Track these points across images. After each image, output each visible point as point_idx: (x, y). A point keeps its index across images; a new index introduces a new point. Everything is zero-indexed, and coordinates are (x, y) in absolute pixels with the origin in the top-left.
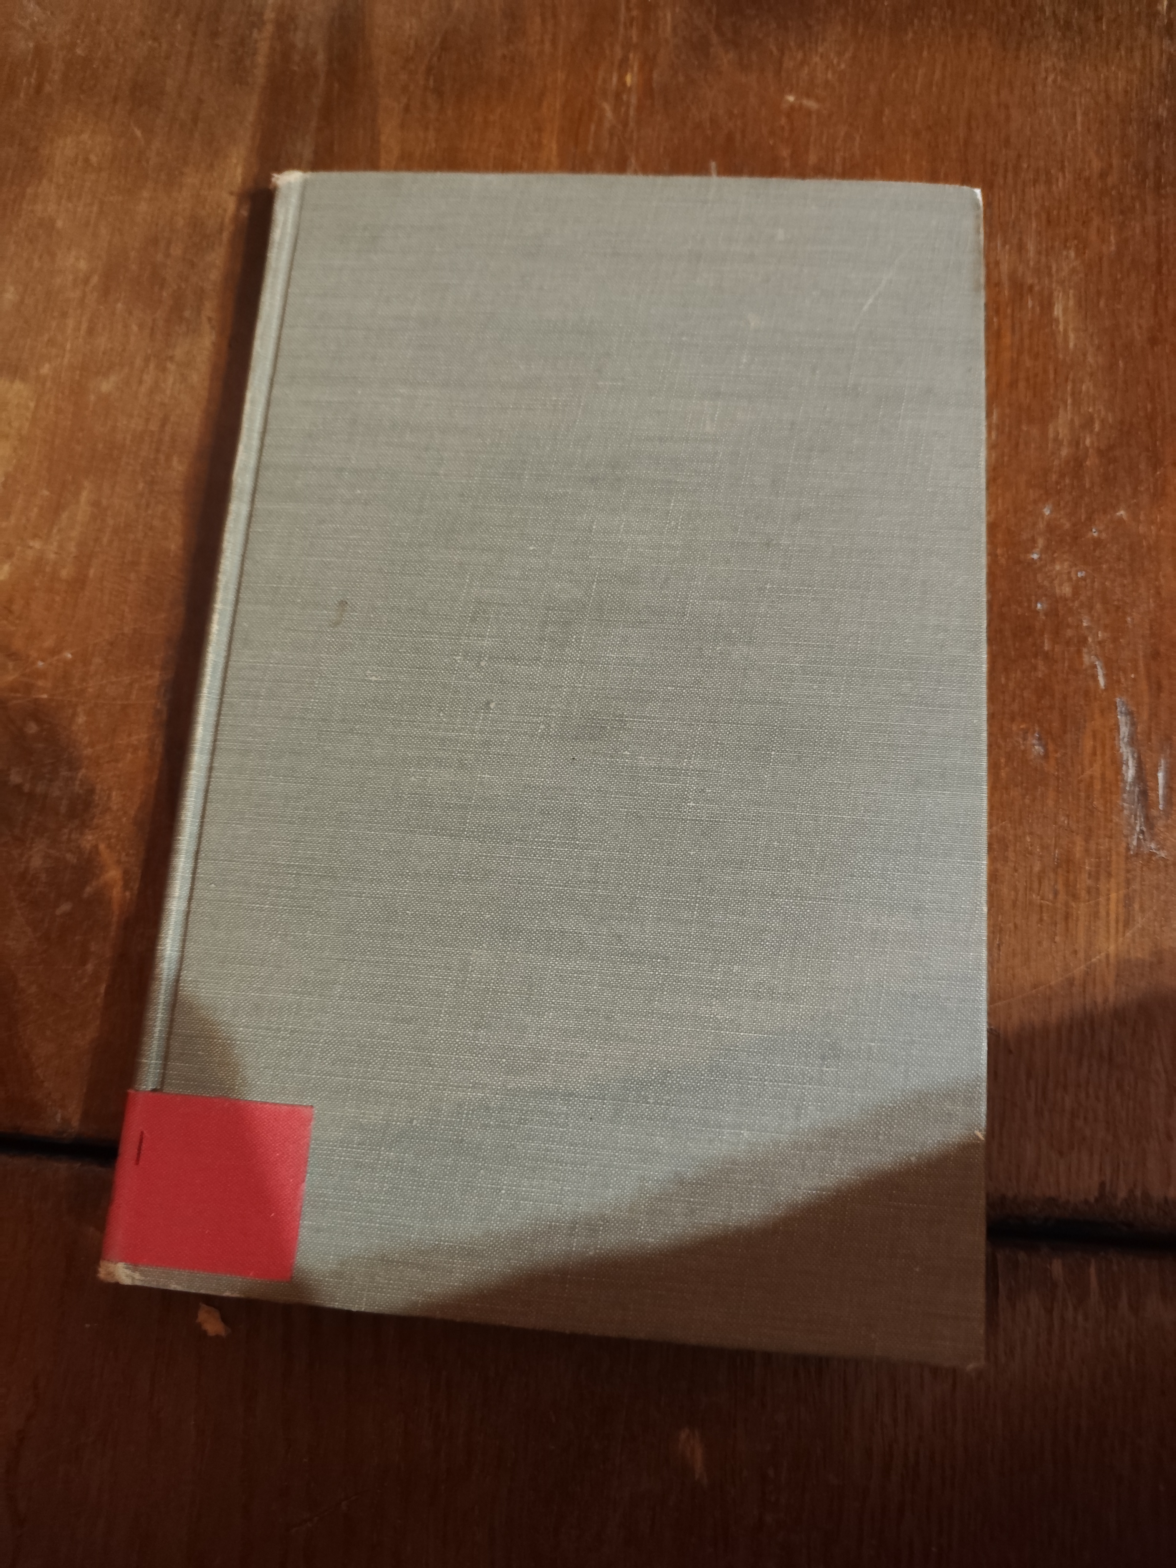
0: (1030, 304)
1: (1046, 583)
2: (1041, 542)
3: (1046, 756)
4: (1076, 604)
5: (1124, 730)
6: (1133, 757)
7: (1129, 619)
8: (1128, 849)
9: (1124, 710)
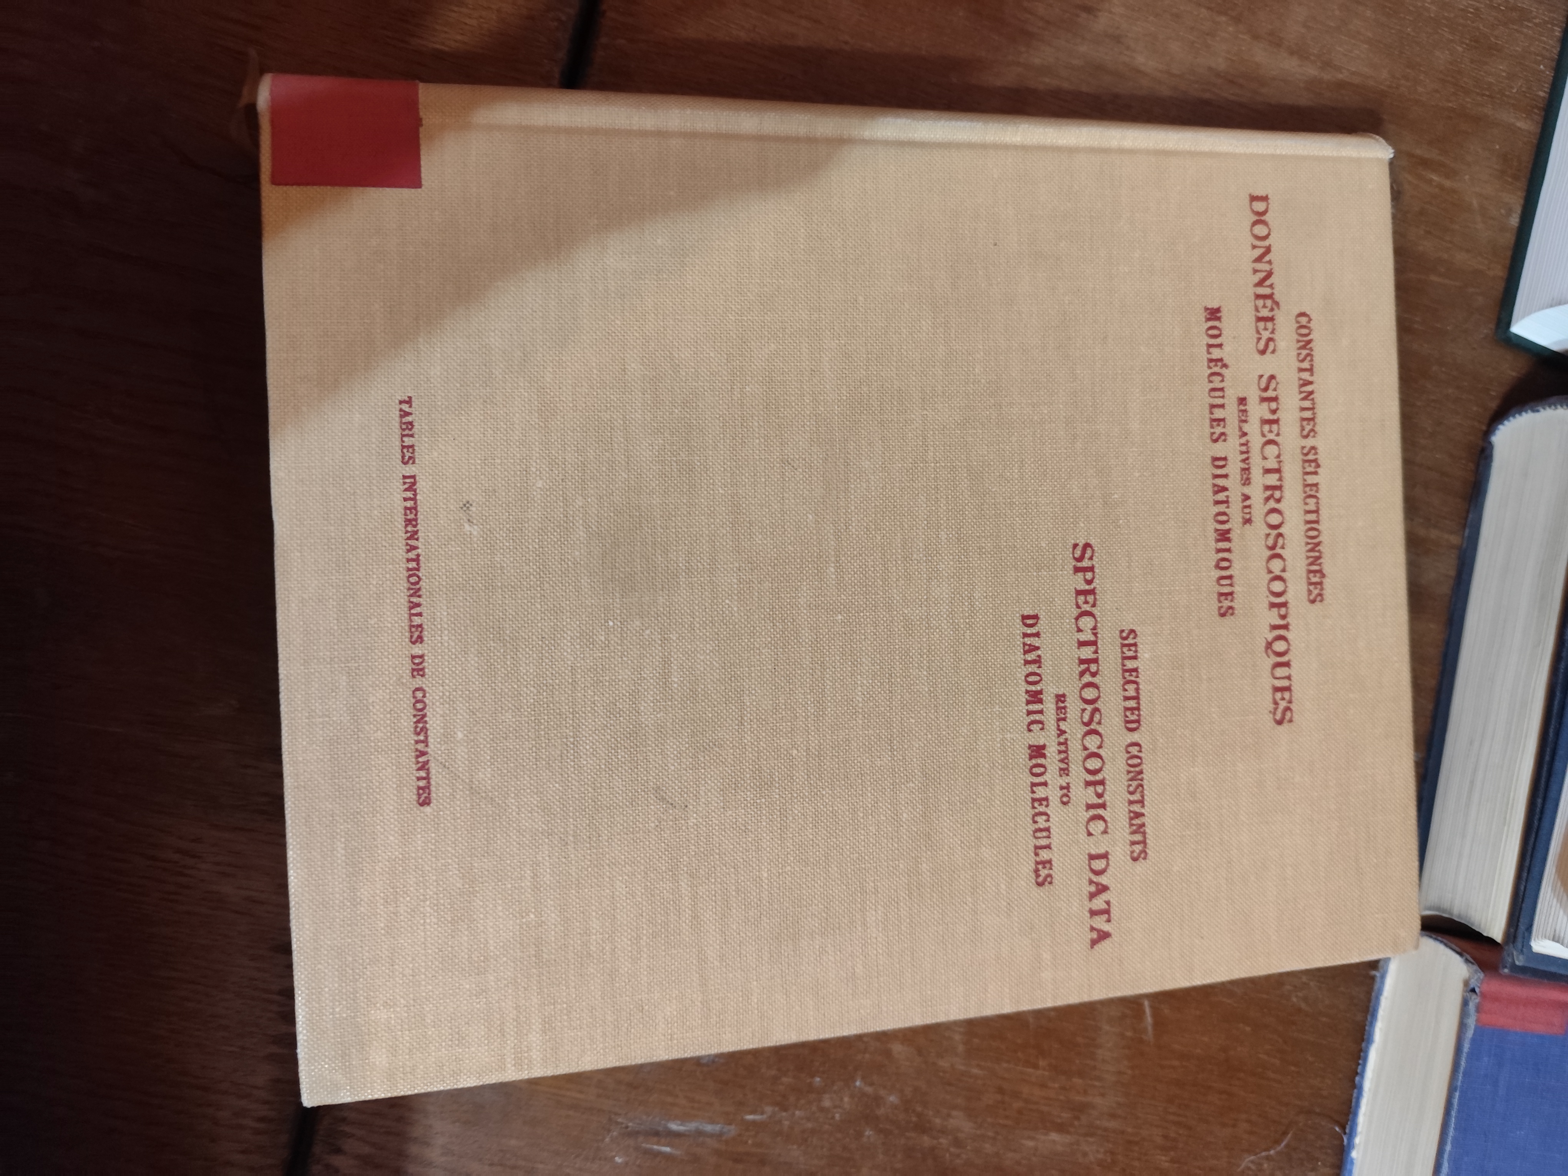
0: (1064, 1115)
1: (835, 1088)
3: (699, 1064)
4: (814, 1108)
5: (709, 1128)
6: (685, 1131)
7: (795, 1147)
8: (616, 1114)
9: (725, 1130)
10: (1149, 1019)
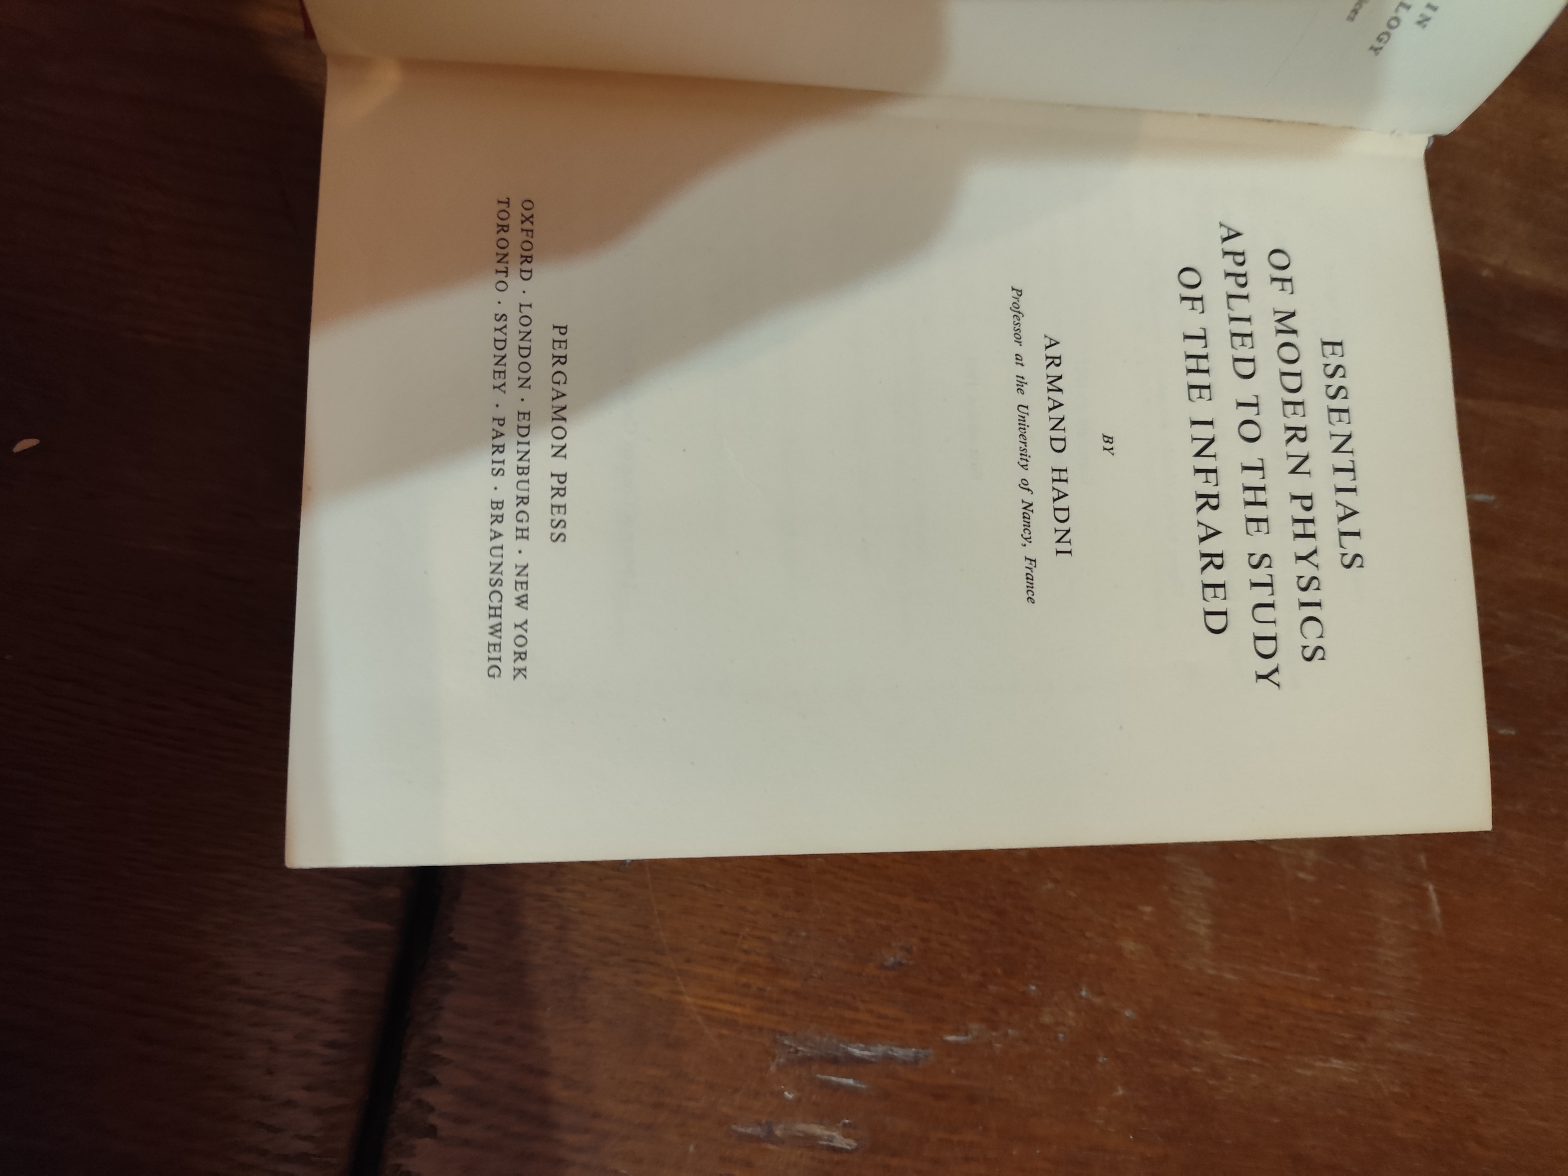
0: (1346, 1035)
1: (1056, 999)
2: (1098, 1001)
3: (883, 967)
4: (1032, 1026)
5: (899, 1052)
6: (872, 1056)
7: (1010, 1078)
8: (782, 1033)
9: (921, 1056)
10: (1437, 909)
